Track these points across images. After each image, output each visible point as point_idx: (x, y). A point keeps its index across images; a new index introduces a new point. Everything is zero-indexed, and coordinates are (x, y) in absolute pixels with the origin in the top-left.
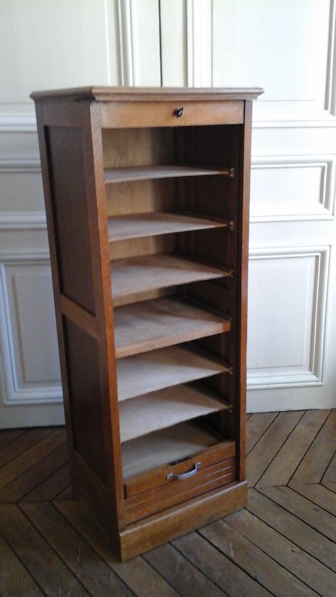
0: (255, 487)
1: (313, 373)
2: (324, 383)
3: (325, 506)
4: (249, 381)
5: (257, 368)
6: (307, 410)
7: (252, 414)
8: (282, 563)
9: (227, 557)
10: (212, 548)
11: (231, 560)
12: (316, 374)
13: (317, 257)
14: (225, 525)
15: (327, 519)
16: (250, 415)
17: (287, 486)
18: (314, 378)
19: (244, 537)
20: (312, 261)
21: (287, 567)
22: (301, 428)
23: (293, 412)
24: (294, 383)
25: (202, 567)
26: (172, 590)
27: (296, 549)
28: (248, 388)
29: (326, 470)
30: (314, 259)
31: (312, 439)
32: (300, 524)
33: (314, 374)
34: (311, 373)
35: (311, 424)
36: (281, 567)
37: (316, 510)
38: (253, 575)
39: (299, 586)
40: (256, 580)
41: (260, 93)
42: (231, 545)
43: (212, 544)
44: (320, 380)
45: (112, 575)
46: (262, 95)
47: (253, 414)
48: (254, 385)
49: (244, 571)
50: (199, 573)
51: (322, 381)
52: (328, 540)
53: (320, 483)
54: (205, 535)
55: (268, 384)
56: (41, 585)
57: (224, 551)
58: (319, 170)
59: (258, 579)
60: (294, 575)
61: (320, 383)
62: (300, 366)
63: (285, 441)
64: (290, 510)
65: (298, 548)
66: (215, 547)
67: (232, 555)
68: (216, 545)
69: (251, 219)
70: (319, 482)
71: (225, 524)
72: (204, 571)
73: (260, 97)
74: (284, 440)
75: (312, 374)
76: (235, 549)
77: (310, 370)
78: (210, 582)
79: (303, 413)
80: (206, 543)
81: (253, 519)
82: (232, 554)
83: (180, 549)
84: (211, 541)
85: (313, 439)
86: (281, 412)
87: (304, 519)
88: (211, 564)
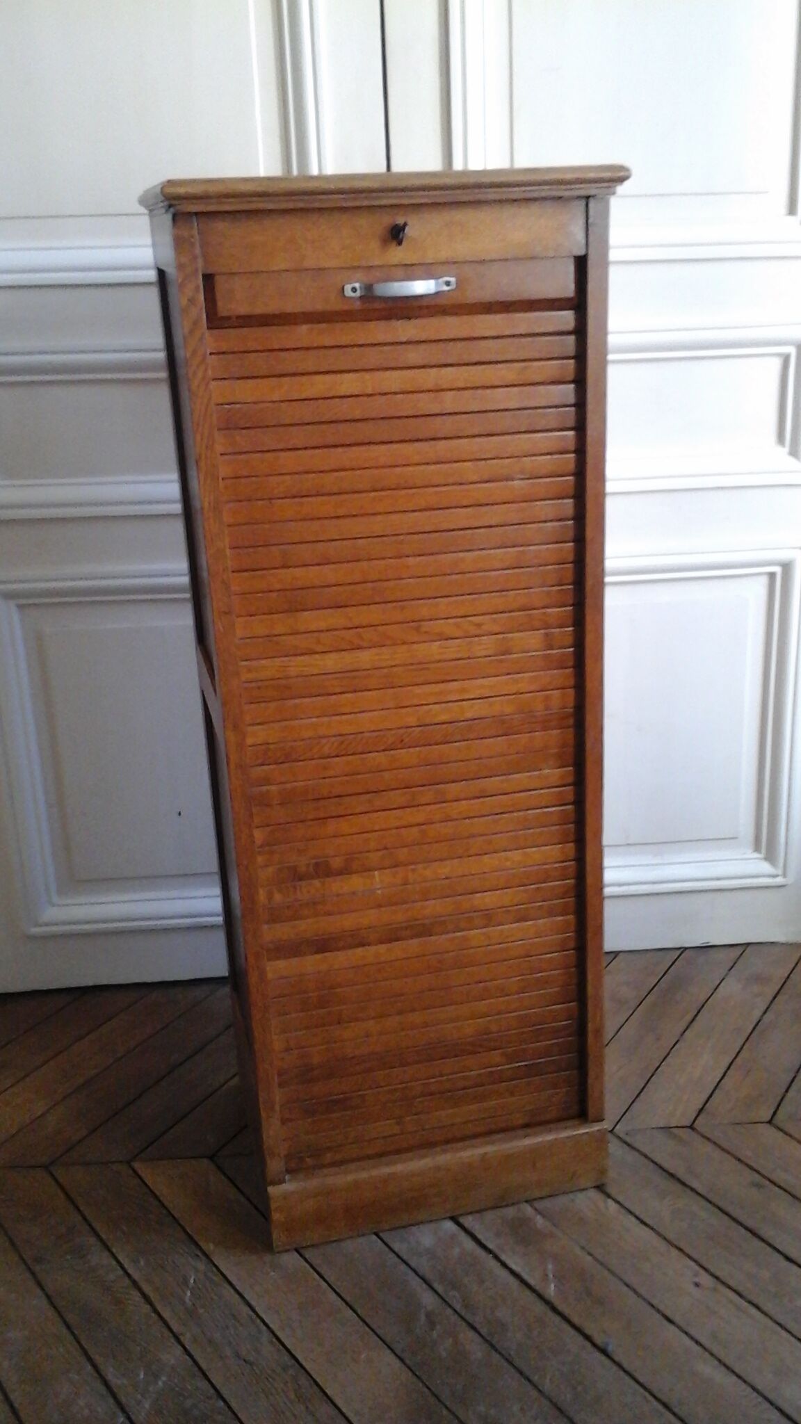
0: (615, 1130)
1: (761, 856)
2: (790, 880)
3: (780, 1176)
4: (609, 876)
5: (628, 844)
6: (748, 944)
7: (616, 954)
8: (668, 1313)
9: (540, 1296)
10: (503, 1273)
11: (547, 1302)
12: (770, 857)
13: (772, 576)
14: (540, 1221)
15: (782, 1208)
16: (613, 956)
17: (691, 1127)
18: (766, 867)
19: (583, 1248)
20: (760, 586)
21: (681, 1323)
22: (732, 987)
23: (715, 949)
24: (718, 879)
25: (477, 1320)
26: (406, 1375)
27: (705, 1279)
28: (607, 891)
29: (787, 1091)
30: (764, 581)
31: (757, 1014)
32: (717, 1220)
33: (766, 859)
34: (756, 855)
35: (759, 979)
36: (665, 1322)
37: (758, 1186)
38: (599, 1339)
39: (708, 1369)
40: (604, 1352)
41: (622, 180)
42: (550, 1267)
43: (504, 1265)
44: (780, 872)
45: (266, 1336)
46: (626, 183)
47: (621, 956)
48: (620, 885)
49: (578, 1330)
50: (471, 1334)
51: (784, 875)
52: (781, 1258)
53: (770, 1122)
54: (491, 1246)
55: (654, 883)
56: (98, 1359)
57: (532, 1282)
58: (776, 364)
59: (610, 1349)
60: (697, 1342)
61: (780, 880)
62: (731, 839)
63: (693, 1020)
64: (695, 1184)
65: (710, 1278)
66: (512, 1272)
67: (552, 1294)
68: (514, 1267)
69: (610, 487)
70: (768, 1118)
71: (539, 1217)
72: (484, 1331)
73: (621, 189)
74: (689, 1017)
75: (761, 859)
76: (560, 1278)
77: (757, 848)
78: (496, 1357)
79: (738, 951)
80: (493, 1263)
81: (607, 1208)
82: (551, 1290)
83: (429, 1276)
84: (503, 1257)
85: (761, 1014)
86: (686, 949)
87: (729, 1209)
88: (502, 1313)
